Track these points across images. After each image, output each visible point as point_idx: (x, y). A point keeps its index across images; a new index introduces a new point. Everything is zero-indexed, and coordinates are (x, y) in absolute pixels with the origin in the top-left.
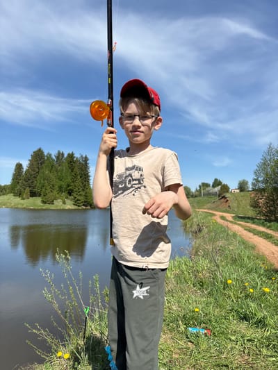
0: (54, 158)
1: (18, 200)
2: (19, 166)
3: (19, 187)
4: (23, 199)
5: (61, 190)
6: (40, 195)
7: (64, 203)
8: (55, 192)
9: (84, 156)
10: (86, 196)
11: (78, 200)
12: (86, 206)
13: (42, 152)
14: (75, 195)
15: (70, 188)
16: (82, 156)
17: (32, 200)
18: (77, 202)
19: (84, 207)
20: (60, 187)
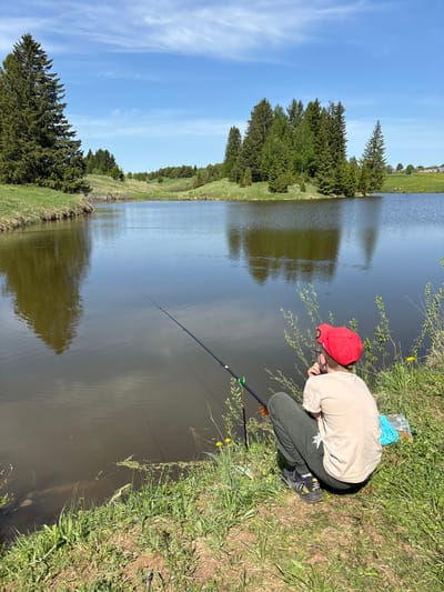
0: (287, 113)
1: (236, 187)
2: (235, 133)
3: (235, 167)
4: (243, 186)
5: (298, 168)
6: (266, 179)
7: (303, 190)
8: (289, 173)
9: (336, 105)
10: (338, 177)
11: (325, 184)
12: (338, 194)
13: (268, 106)
14: (320, 176)
15: (313, 163)
16: (332, 105)
17: (255, 186)
18: (323, 189)
19: (335, 196)
20: (297, 163)
